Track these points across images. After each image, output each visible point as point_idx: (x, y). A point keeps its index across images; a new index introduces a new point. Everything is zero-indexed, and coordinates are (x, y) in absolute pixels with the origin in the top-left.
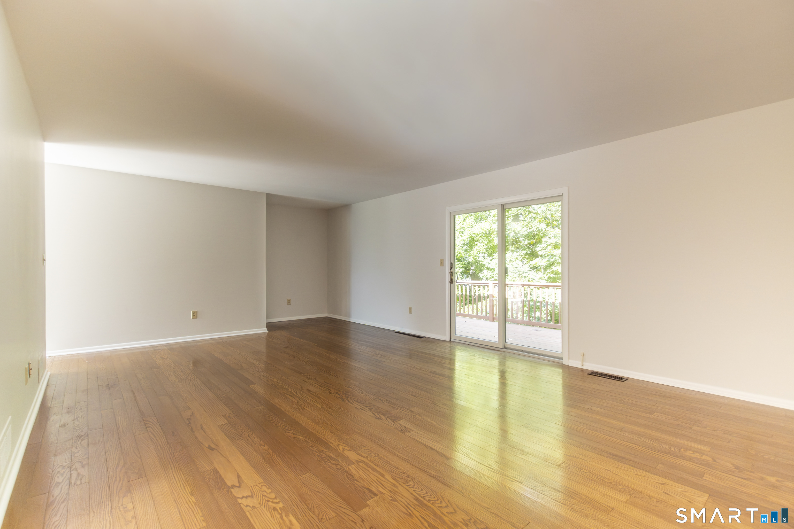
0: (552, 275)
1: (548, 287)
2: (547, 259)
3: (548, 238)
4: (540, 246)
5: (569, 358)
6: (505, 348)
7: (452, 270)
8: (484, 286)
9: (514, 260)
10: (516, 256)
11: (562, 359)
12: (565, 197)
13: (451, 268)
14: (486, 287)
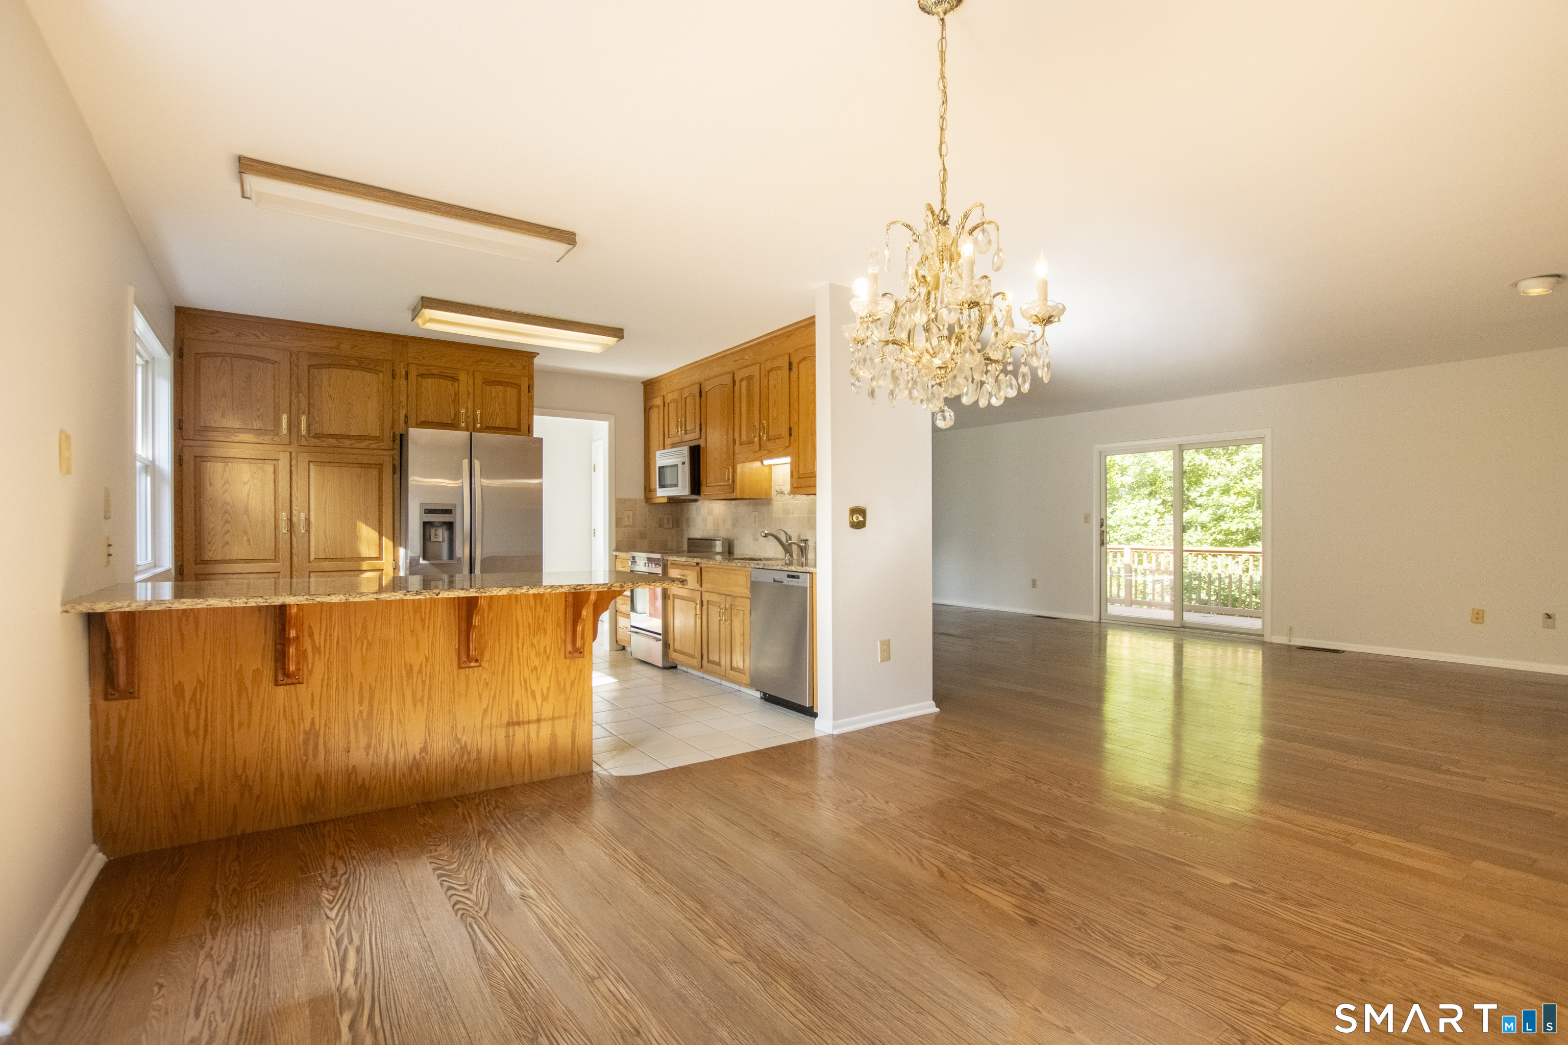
0: (1220, 537)
1: (1215, 554)
2: (1210, 511)
3: (1212, 478)
4: (1197, 489)
5: (1272, 635)
6: (1183, 627)
7: (1103, 528)
8: (1116, 553)
9: (1152, 512)
10: (1156, 506)
11: (1262, 636)
12: (1268, 440)
13: (1102, 525)
14: (1119, 554)
